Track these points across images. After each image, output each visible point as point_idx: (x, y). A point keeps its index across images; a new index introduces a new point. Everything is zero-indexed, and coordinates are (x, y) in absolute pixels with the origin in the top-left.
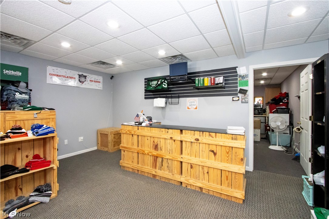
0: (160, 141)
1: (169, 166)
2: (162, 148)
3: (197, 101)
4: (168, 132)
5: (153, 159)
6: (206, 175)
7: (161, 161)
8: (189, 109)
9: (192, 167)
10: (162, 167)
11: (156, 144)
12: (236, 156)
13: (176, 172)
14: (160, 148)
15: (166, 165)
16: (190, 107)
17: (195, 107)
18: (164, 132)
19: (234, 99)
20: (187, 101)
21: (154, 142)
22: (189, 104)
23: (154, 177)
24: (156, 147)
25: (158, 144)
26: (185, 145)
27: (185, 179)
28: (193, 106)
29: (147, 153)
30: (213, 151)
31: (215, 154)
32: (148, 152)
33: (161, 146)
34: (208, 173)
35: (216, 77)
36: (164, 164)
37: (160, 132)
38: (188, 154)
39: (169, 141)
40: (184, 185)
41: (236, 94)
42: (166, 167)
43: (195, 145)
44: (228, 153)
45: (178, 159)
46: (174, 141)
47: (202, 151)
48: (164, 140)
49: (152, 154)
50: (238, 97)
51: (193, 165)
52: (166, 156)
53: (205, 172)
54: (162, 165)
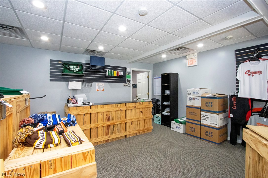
0: (112, 114)
1: (119, 128)
2: (113, 118)
3: (104, 85)
4: (117, 106)
5: (106, 128)
6: (139, 125)
7: (113, 128)
8: (98, 91)
9: (132, 124)
10: (114, 132)
11: (109, 116)
12: (149, 111)
13: (123, 131)
14: (112, 118)
15: (117, 129)
16: (99, 89)
17: (102, 89)
18: (115, 107)
19: (125, 85)
20: (97, 85)
21: (107, 115)
22: (98, 87)
23: (107, 142)
24: (109, 118)
25: (110, 116)
26: (128, 112)
27: (129, 132)
28: (101, 89)
29: (102, 126)
30: (141, 112)
31: (142, 113)
32: (103, 124)
33: (113, 117)
34: (139, 124)
35: (120, 71)
36: (115, 129)
37: (111, 107)
38: (130, 117)
39: (119, 112)
40: (127, 137)
41: (126, 82)
42: (116, 130)
43: (133, 111)
44: (147, 111)
45: (125, 122)
46: (122, 111)
47: (137, 113)
48: (115, 112)
49: (106, 125)
50: (127, 84)
51: (132, 122)
52: (117, 123)
53: (138, 124)
54: (114, 130)
